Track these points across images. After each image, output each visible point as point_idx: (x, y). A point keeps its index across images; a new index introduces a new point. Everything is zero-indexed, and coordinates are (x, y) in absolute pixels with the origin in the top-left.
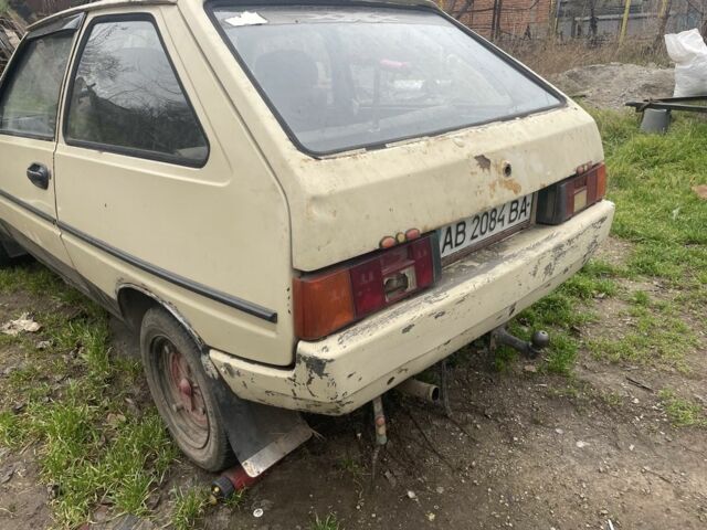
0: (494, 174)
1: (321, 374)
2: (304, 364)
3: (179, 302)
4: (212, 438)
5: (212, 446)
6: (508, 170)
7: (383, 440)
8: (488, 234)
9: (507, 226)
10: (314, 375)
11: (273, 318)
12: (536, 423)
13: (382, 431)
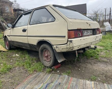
0: (88, 25)
1: (71, 42)
2: (69, 42)
3: (49, 39)
4: (52, 60)
5: (52, 62)
6: (90, 25)
7: (77, 56)
8: (87, 34)
9: (89, 34)
10: (71, 43)
11: (65, 37)
12: (95, 63)
13: (77, 55)
